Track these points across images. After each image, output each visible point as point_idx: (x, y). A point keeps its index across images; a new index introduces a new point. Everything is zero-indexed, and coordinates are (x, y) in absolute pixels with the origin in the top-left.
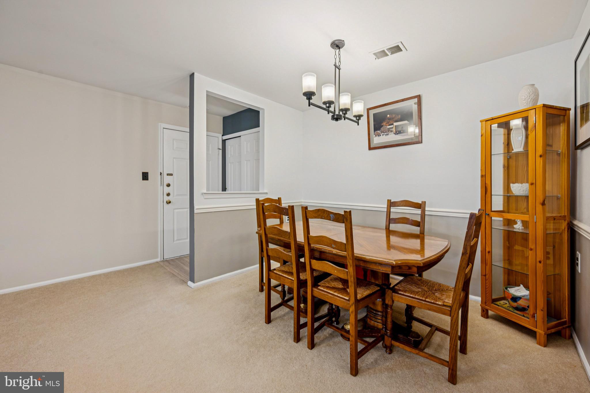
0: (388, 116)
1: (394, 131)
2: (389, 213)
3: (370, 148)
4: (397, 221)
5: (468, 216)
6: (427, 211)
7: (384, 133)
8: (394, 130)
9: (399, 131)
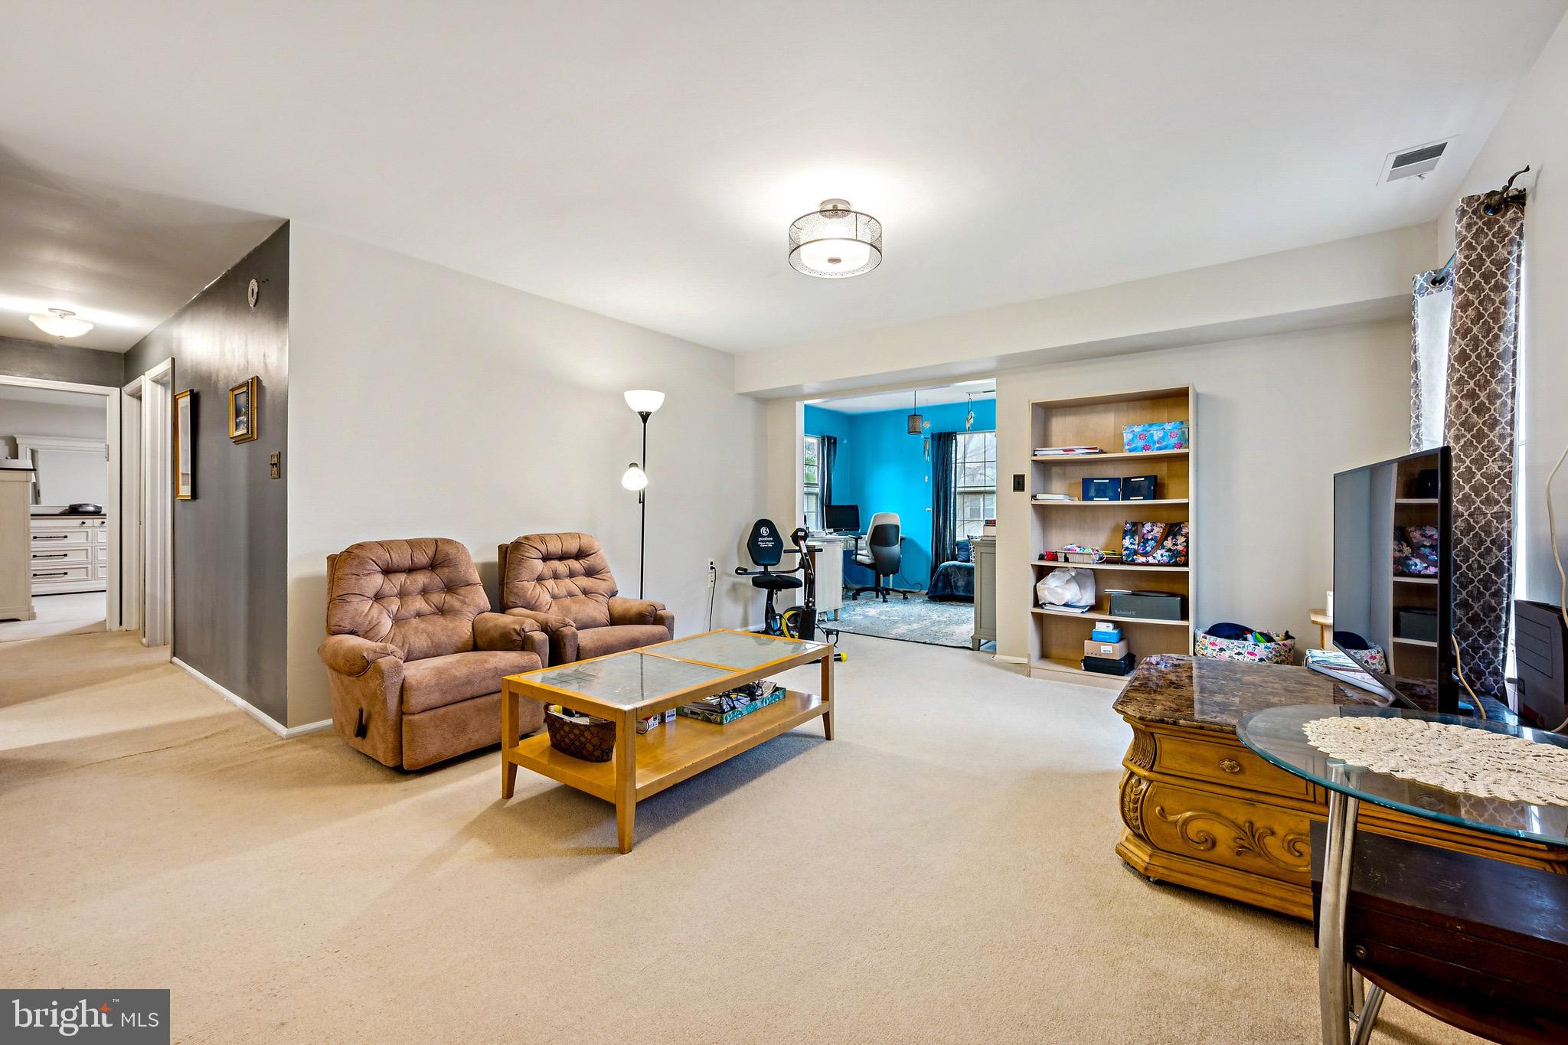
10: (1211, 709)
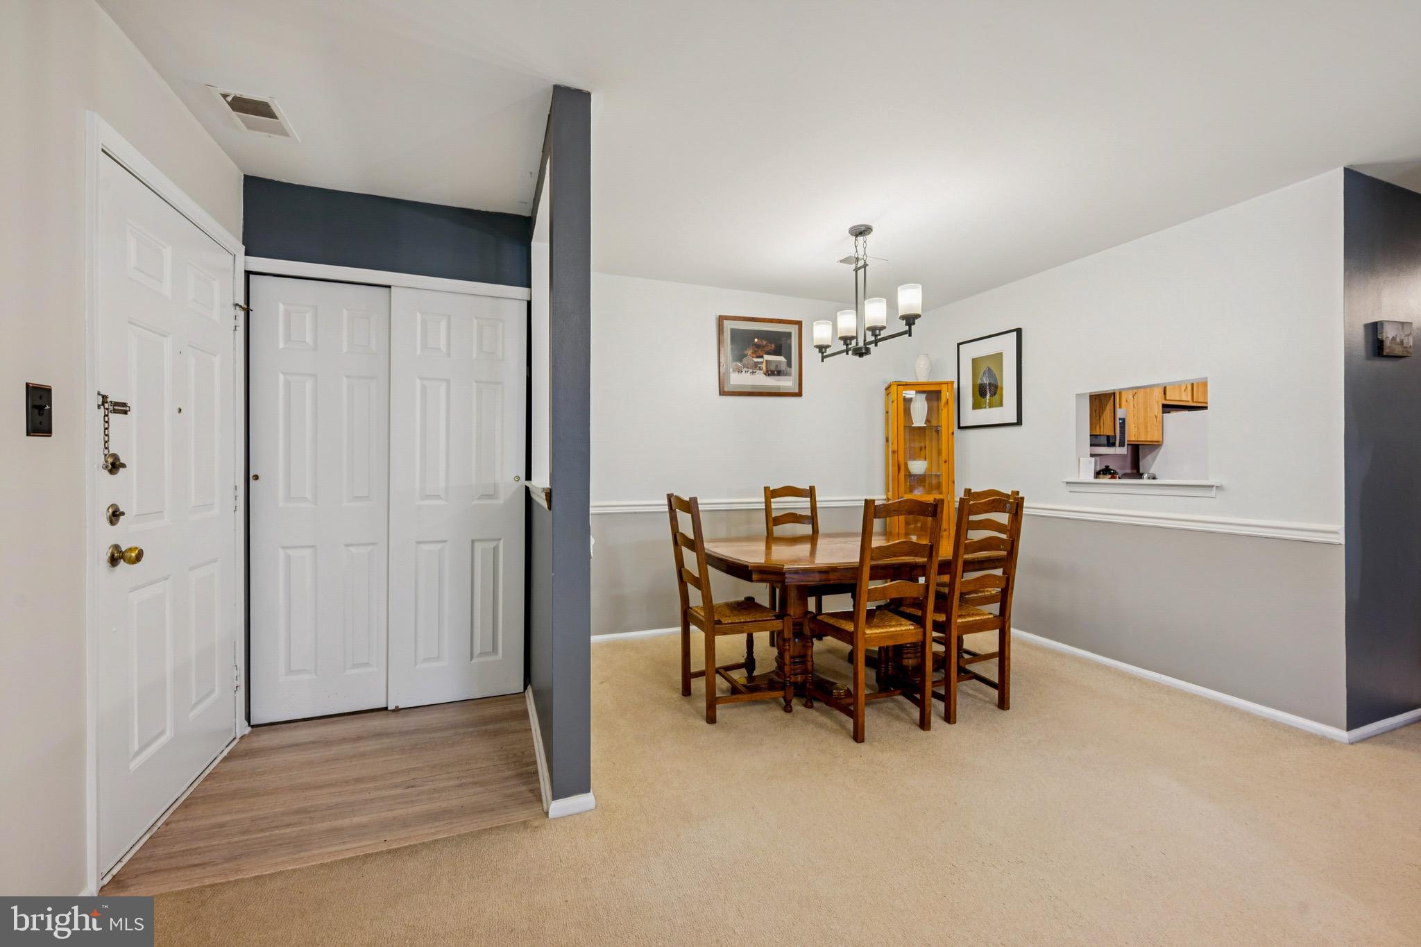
0: (756, 340)
1: (764, 368)
2: (768, 509)
3: (722, 393)
4: (778, 521)
5: (863, 504)
6: (819, 501)
7: (748, 368)
8: (764, 366)
9: (771, 371)
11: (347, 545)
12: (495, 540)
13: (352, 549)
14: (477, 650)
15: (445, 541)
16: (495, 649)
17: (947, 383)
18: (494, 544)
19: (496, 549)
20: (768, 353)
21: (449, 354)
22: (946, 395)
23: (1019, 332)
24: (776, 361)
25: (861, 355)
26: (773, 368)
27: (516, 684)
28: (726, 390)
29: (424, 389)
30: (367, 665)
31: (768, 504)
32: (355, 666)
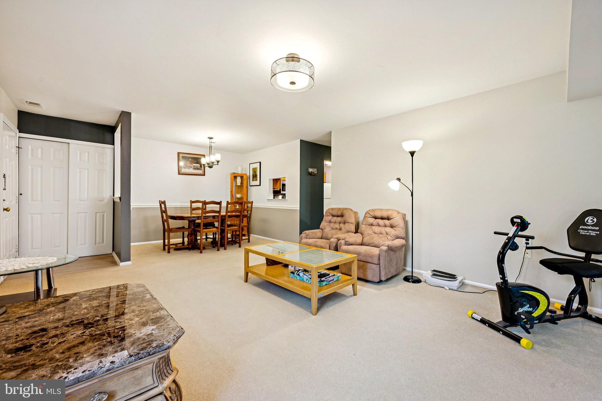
0: (190, 159)
7: (188, 167)
8: (193, 167)
10: (97, 295)
11: (52, 214)
12: (104, 212)
13: (55, 215)
14: (97, 242)
15: (87, 213)
16: (103, 242)
17: (245, 174)
18: (103, 213)
19: (103, 215)
20: (194, 163)
21: (88, 162)
22: (245, 177)
23: (260, 163)
24: (197, 166)
25: (210, 168)
26: (196, 167)
27: (110, 251)
28: (180, 173)
29: (80, 172)
30: (59, 246)
31: (191, 205)
32: (55, 247)
